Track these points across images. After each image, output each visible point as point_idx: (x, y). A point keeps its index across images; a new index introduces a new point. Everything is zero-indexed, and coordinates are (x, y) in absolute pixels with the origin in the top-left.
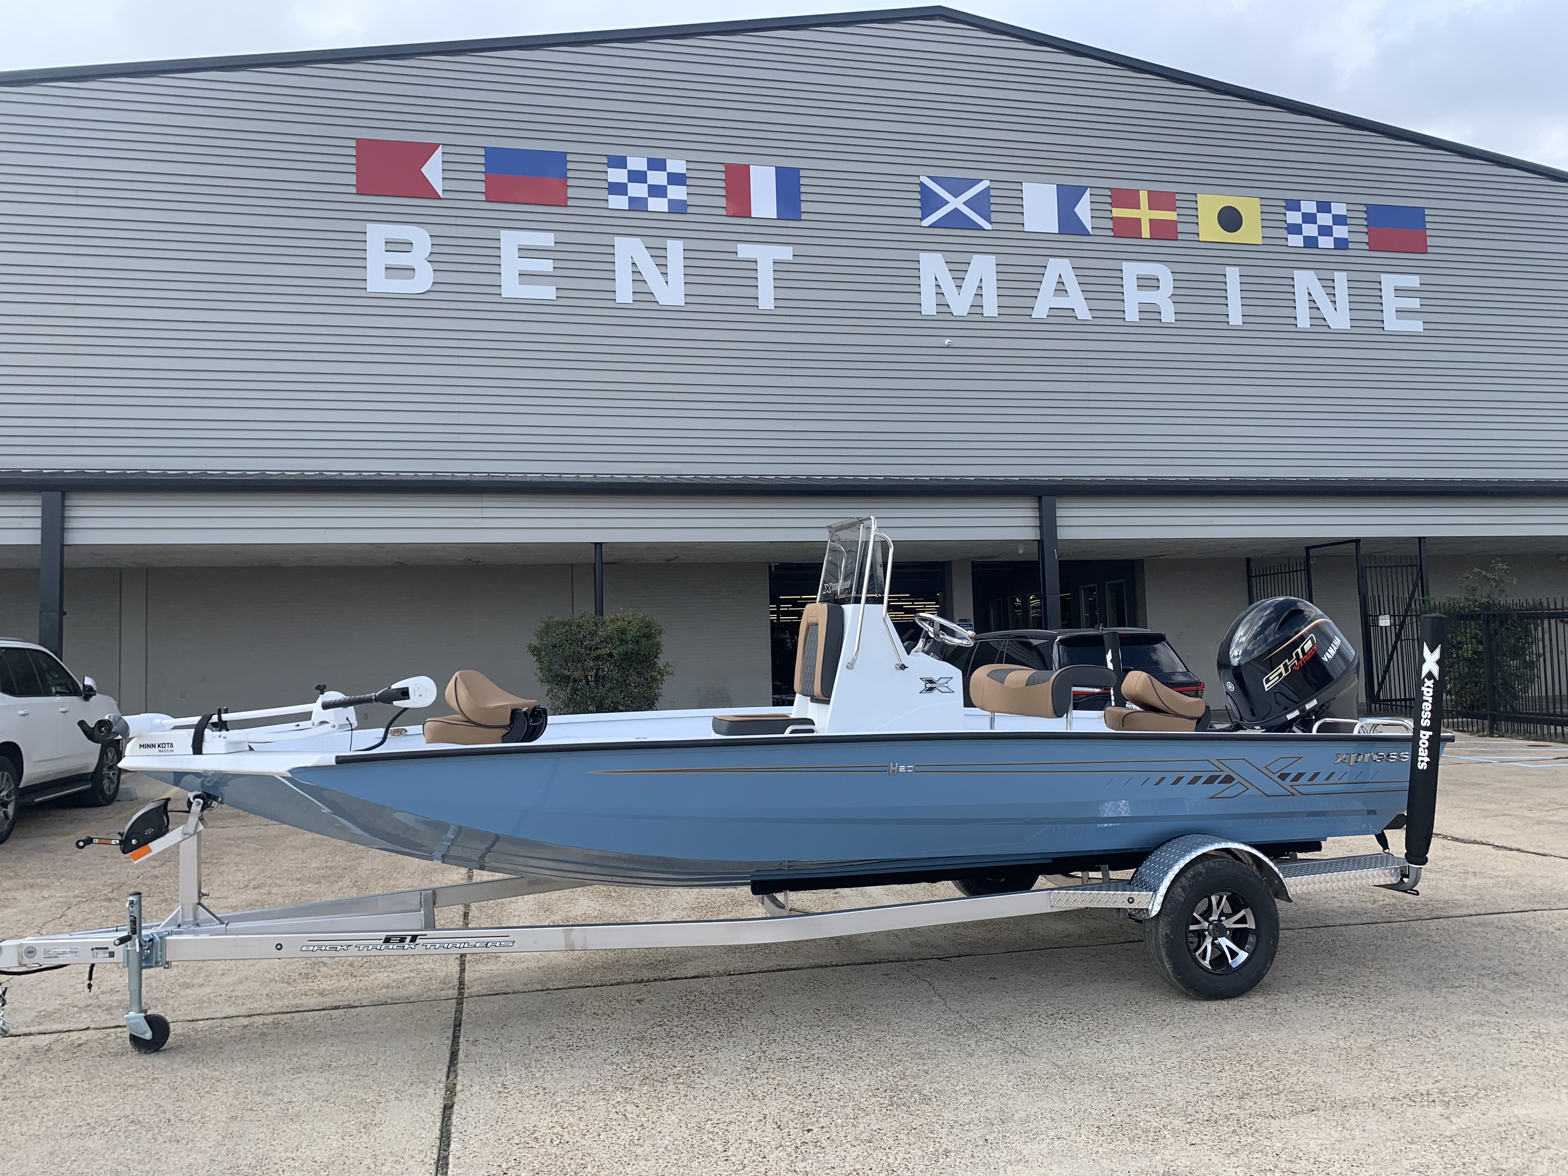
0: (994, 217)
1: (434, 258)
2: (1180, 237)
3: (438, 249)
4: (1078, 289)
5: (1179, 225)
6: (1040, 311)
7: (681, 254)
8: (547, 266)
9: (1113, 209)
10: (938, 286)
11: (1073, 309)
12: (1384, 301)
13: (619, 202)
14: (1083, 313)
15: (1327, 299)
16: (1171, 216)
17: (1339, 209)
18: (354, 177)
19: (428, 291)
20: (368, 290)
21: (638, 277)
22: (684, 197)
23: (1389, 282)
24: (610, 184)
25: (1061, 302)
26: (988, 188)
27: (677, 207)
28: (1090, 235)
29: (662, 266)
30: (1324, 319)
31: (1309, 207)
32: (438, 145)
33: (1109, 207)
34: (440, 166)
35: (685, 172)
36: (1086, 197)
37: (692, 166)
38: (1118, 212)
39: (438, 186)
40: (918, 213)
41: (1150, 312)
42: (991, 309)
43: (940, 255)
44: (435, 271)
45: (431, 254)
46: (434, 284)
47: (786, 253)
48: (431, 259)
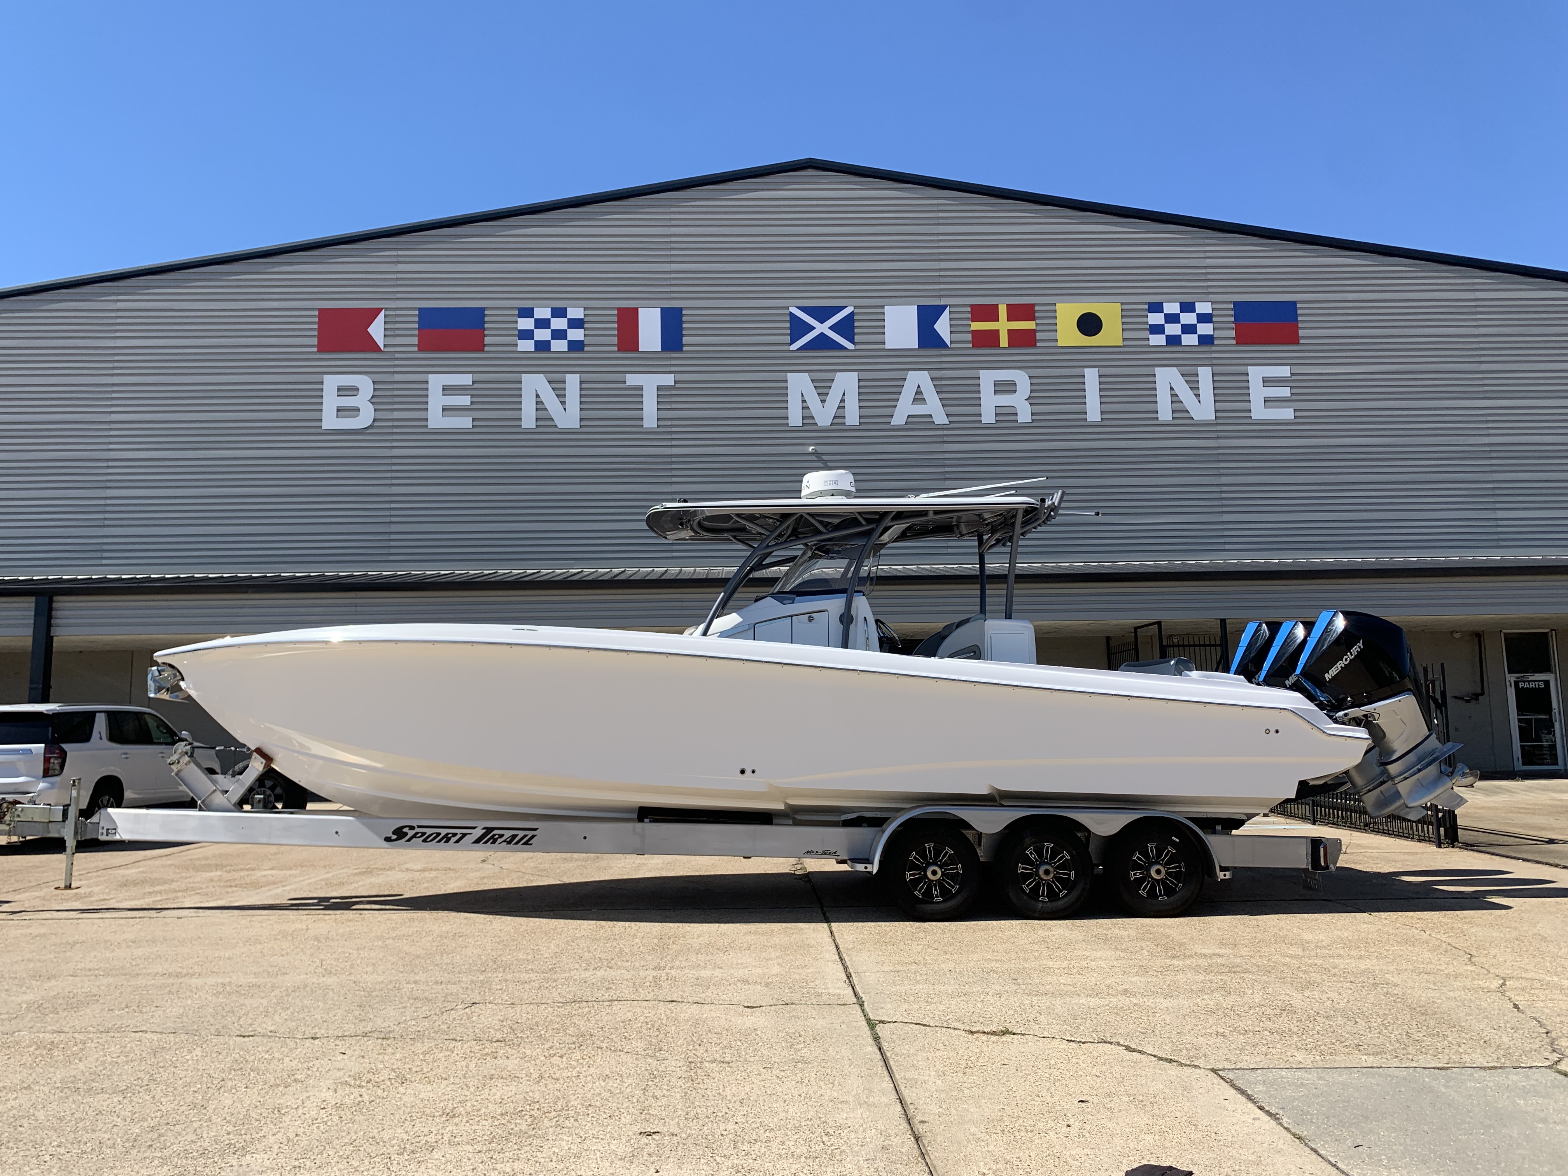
0: (857, 338)
1: (376, 400)
2: (1038, 344)
3: (378, 393)
4: (936, 397)
5: (1038, 334)
6: (899, 419)
7: (578, 386)
8: (465, 400)
9: (972, 324)
10: (804, 401)
11: (931, 416)
12: (1251, 391)
13: (527, 346)
14: (940, 418)
15: (1190, 393)
16: (1030, 325)
17: (1203, 308)
18: (316, 339)
19: (369, 426)
20: (323, 428)
21: (541, 407)
22: (582, 338)
23: (1256, 374)
24: (519, 331)
25: (919, 409)
26: (852, 314)
27: (577, 346)
28: (949, 348)
29: (561, 396)
30: (1187, 411)
31: (1171, 308)
32: (381, 310)
33: (969, 322)
34: (383, 326)
35: (582, 317)
36: (946, 315)
37: (587, 312)
38: (977, 326)
39: (381, 342)
40: (788, 339)
41: (1006, 415)
42: (852, 418)
43: (807, 374)
44: (375, 410)
45: (373, 397)
46: (374, 420)
47: (668, 380)
48: (373, 400)
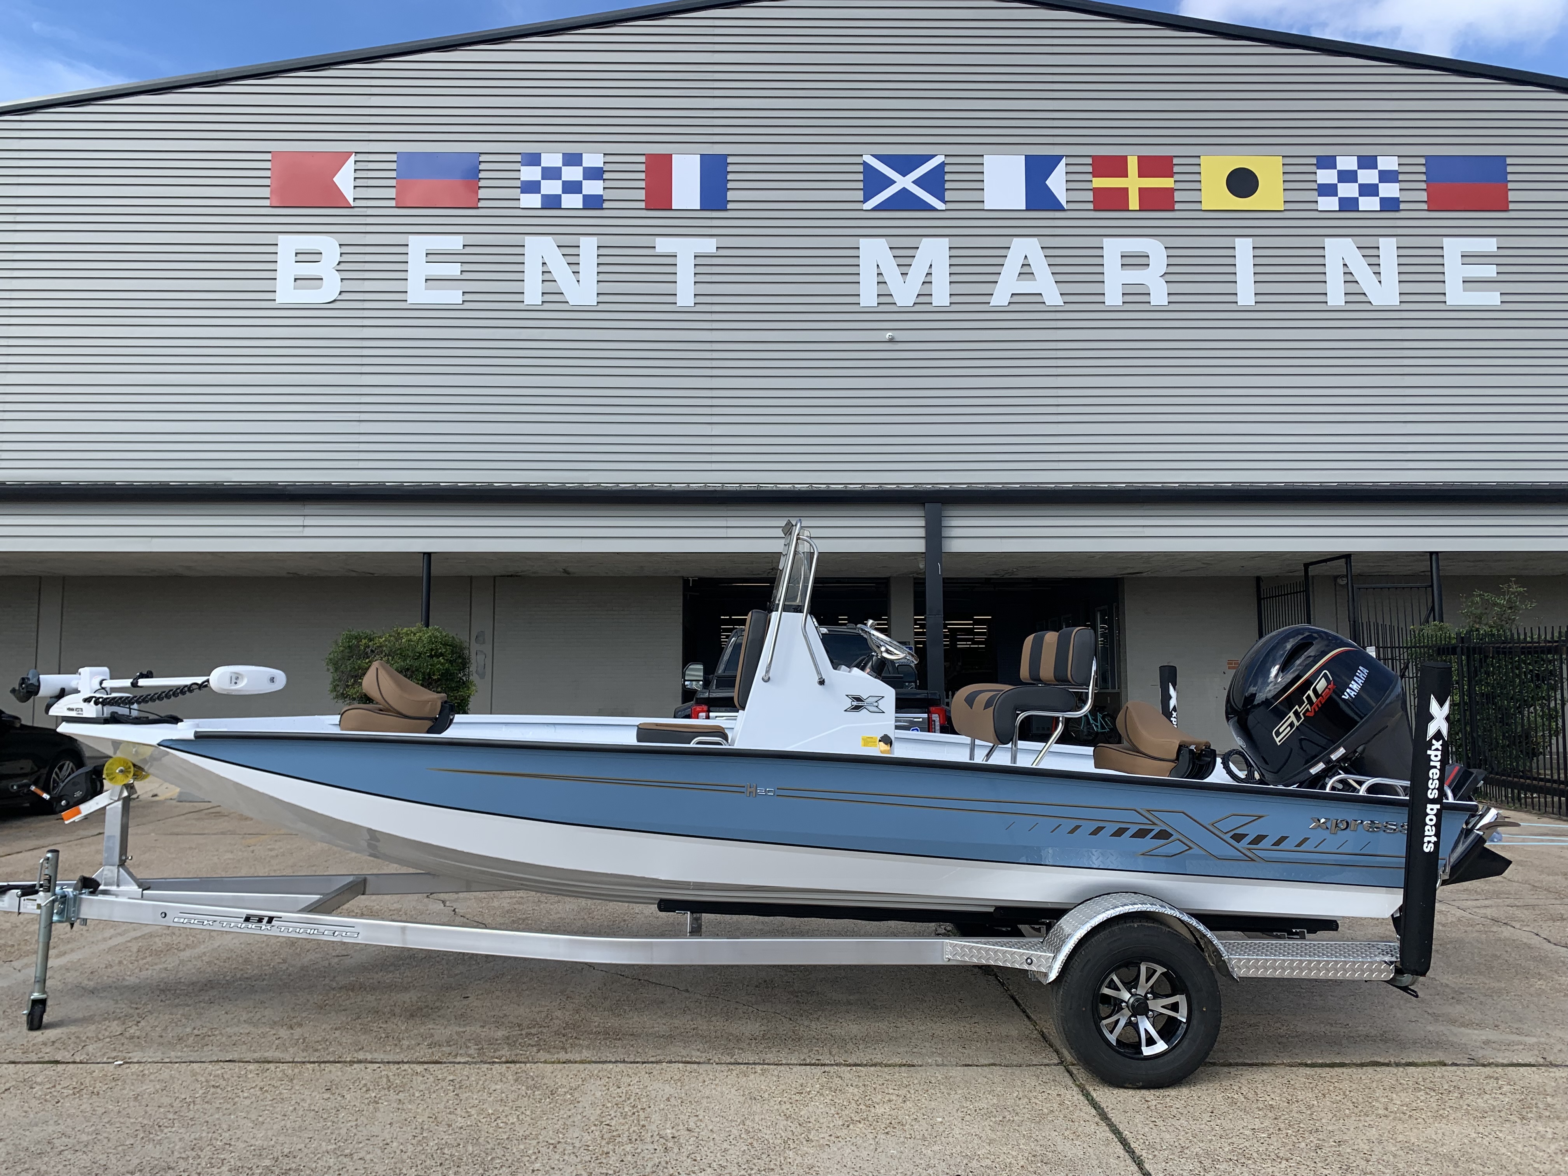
0: (948, 196)
1: (343, 267)
2: (1177, 206)
3: (346, 258)
4: (1048, 271)
5: (1176, 194)
6: (1000, 298)
7: (595, 252)
8: (453, 270)
9: (1094, 179)
10: (880, 274)
11: (1041, 294)
12: (1446, 269)
13: (532, 201)
14: (1053, 297)
15: (1369, 271)
16: (1166, 183)
17: (1387, 163)
18: (269, 190)
19: (335, 301)
20: (277, 302)
21: (547, 277)
22: (601, 192)
23: (1453, 248)
24: (522, 182)
25: (1026, 287)
26: (943, 164)
27: (593, 203)
28: (1064, 210)
29: (574, 265)
30: (1365, 294)
31: (1347, 163)
32: (350, 154)
33: (1089, 177)
34: (352, 175)
35: (602, 166)
36: (1061, 167)
37: (610, 159)
38: (1101, 183)
39: (349, 194)
40: (860, 195)
41: (1136, 294)
42: (941, 296)
43: (883, 240)
44: (342, 279)
45: (339, 263)
46: (341, 292)
47: (709, 246)
48: (339, 268)
